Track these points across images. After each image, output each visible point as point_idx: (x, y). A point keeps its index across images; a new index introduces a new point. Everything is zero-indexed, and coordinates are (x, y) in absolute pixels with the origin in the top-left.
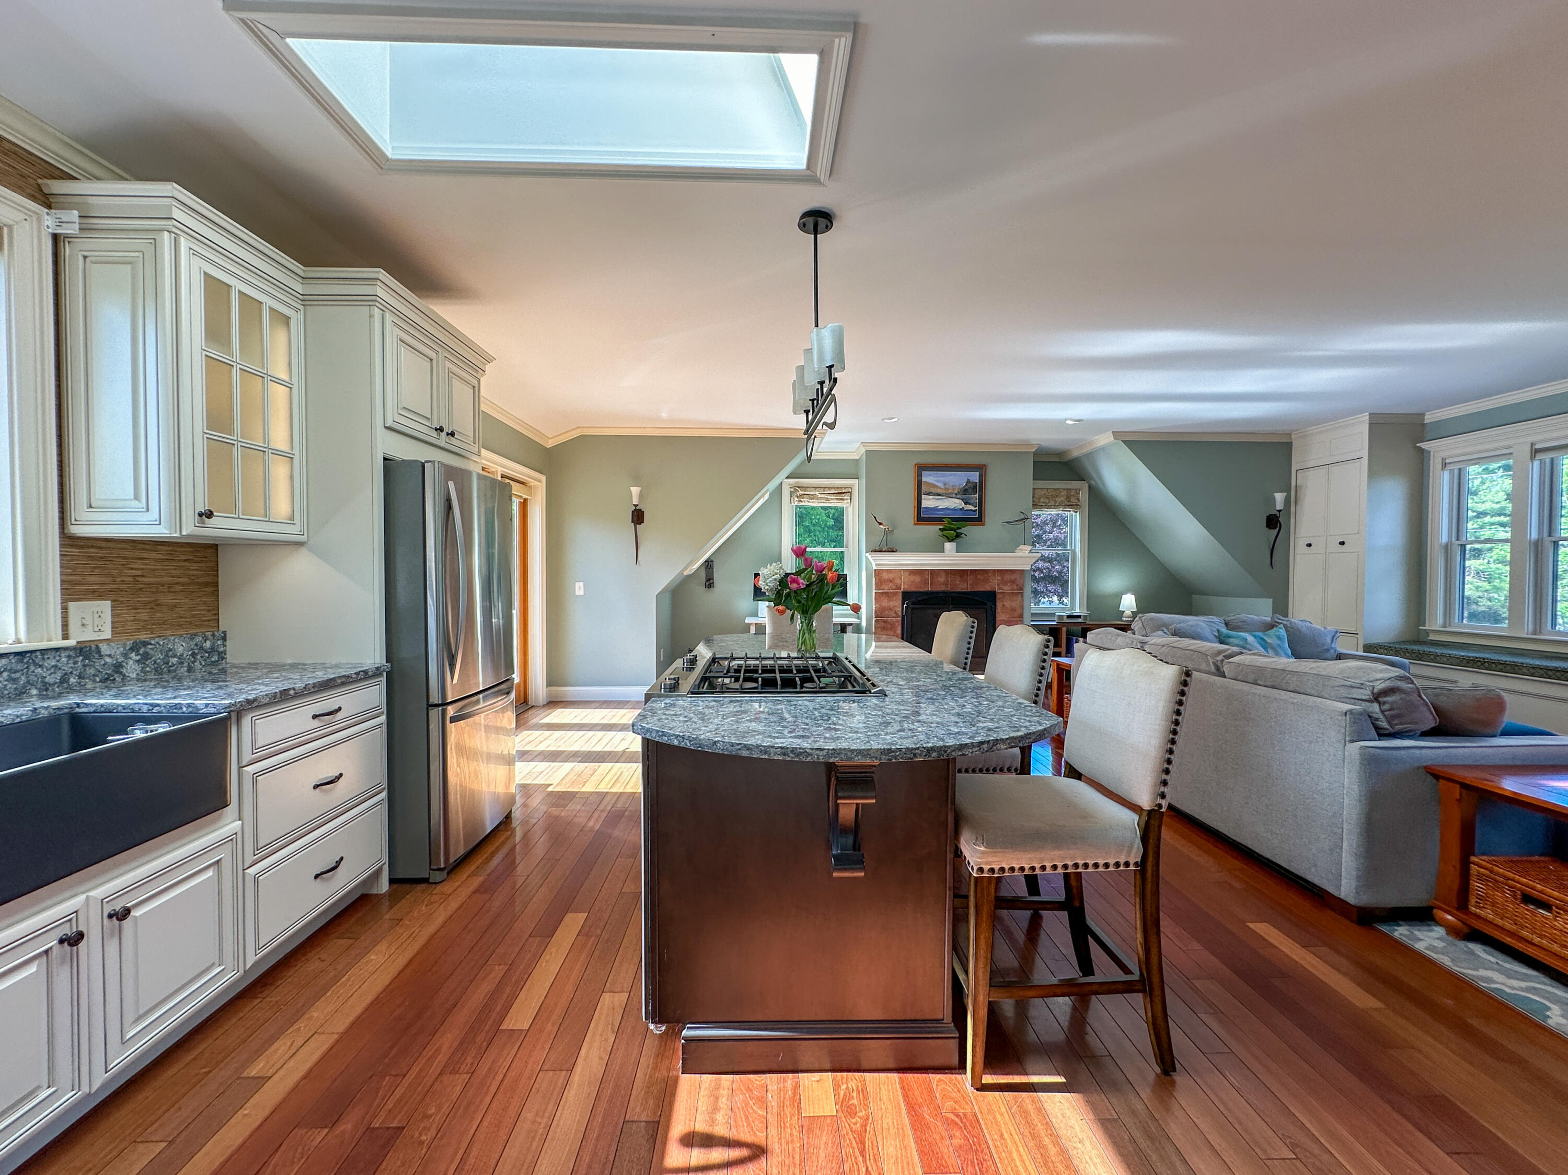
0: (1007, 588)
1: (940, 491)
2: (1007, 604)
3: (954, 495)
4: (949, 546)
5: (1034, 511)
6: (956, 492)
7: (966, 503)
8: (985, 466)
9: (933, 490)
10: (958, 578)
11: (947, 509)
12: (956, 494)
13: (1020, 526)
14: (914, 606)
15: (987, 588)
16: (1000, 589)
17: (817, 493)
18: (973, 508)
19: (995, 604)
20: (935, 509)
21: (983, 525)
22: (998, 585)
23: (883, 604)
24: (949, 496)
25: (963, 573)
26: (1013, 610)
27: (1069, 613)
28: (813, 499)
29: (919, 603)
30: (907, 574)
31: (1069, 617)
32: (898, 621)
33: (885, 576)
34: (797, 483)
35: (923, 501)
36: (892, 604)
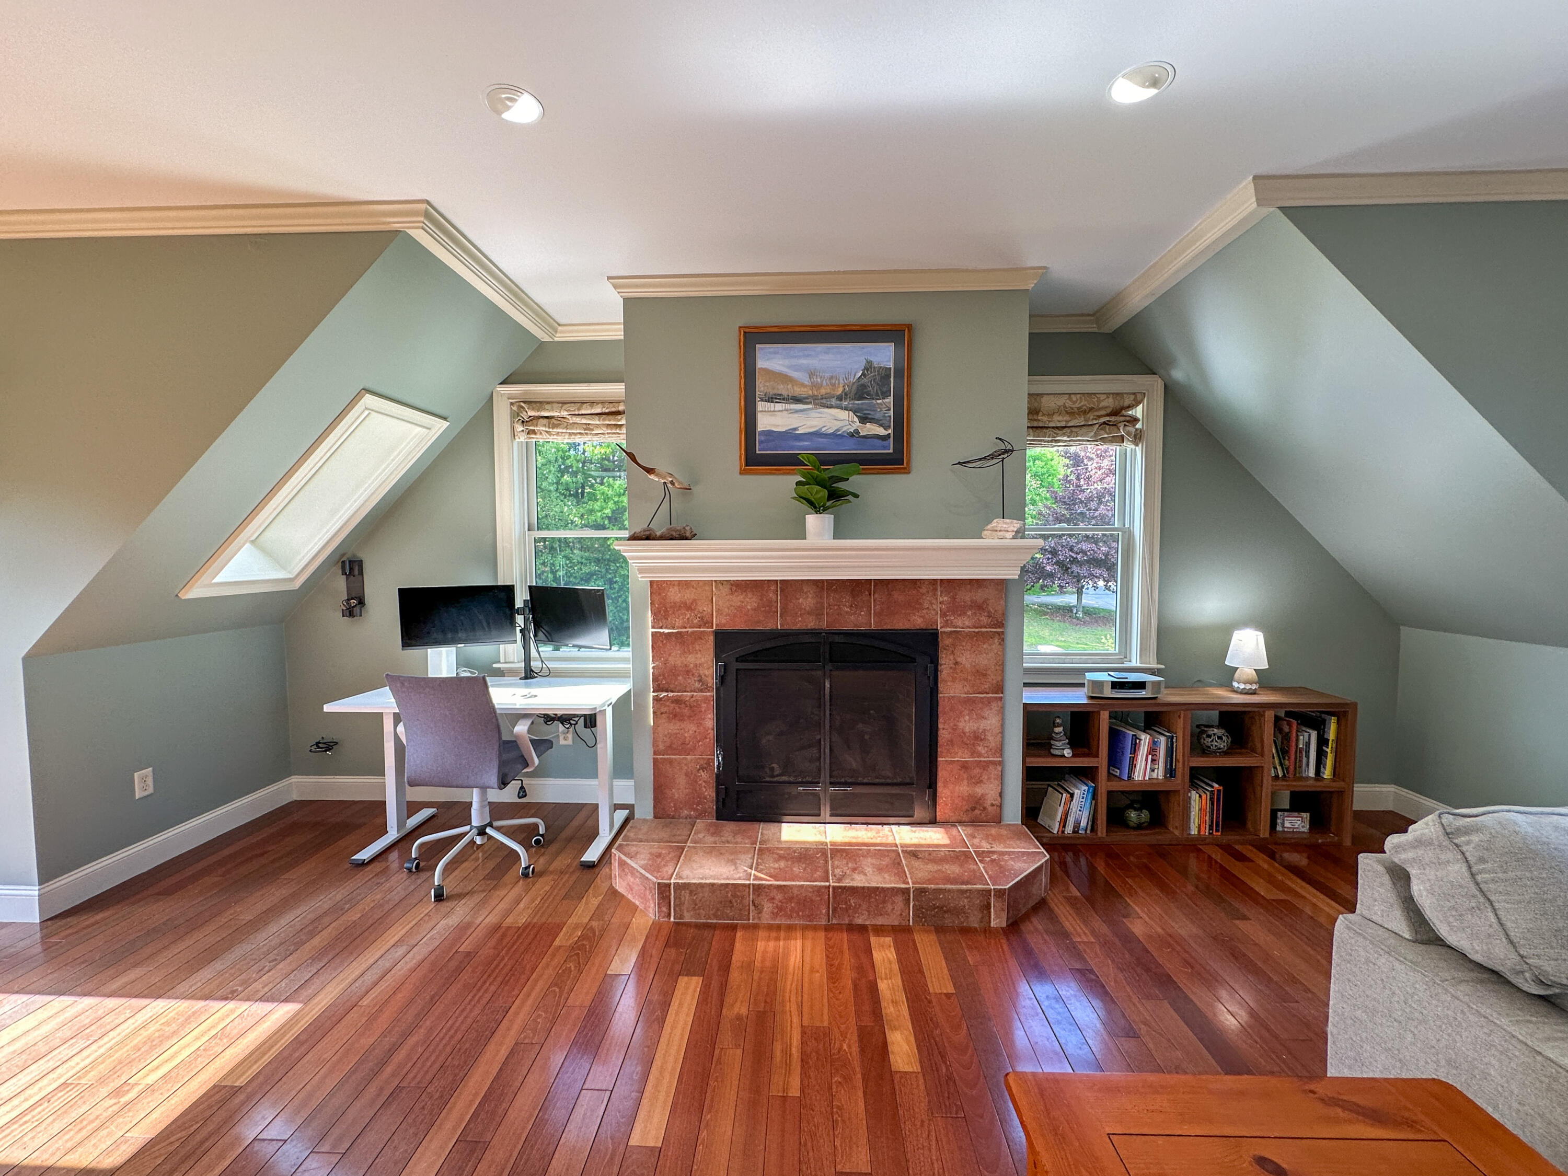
0: (964, 623)
1: (798, 391)
2: (967, 659)
3: (834, 402)
4: (813, 521)
5: (1032, 444)
6: (839, 391)
7: (864, 420)
8: (909, 327)
9: (783, 390)
10: (847, 599)
11: (817, 434)
12: (840, 398)
13: (994, 469)
14: (742, 666)
15: (917, 621)
16: (946, 624)
17: (564, 414)
18: (881, 431)
19: (935, 661)
20: (790, 435)
21: (907, 471)
22: (944, 615)
23: (672, 660)
24: (821, 401)
25: (857, 588)
26: (980, 673)
27: (1116, 676)
28: (555, 426)
29: (754, 656)
30: (725, 590)
31: (1115, 685)
32: (706, 699)
33: (675, 595)
34: (526, 392)
35: (759, 416)
36: (691, 659)
